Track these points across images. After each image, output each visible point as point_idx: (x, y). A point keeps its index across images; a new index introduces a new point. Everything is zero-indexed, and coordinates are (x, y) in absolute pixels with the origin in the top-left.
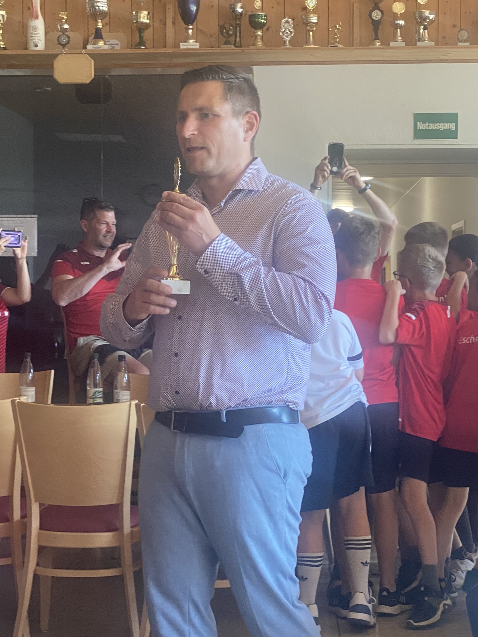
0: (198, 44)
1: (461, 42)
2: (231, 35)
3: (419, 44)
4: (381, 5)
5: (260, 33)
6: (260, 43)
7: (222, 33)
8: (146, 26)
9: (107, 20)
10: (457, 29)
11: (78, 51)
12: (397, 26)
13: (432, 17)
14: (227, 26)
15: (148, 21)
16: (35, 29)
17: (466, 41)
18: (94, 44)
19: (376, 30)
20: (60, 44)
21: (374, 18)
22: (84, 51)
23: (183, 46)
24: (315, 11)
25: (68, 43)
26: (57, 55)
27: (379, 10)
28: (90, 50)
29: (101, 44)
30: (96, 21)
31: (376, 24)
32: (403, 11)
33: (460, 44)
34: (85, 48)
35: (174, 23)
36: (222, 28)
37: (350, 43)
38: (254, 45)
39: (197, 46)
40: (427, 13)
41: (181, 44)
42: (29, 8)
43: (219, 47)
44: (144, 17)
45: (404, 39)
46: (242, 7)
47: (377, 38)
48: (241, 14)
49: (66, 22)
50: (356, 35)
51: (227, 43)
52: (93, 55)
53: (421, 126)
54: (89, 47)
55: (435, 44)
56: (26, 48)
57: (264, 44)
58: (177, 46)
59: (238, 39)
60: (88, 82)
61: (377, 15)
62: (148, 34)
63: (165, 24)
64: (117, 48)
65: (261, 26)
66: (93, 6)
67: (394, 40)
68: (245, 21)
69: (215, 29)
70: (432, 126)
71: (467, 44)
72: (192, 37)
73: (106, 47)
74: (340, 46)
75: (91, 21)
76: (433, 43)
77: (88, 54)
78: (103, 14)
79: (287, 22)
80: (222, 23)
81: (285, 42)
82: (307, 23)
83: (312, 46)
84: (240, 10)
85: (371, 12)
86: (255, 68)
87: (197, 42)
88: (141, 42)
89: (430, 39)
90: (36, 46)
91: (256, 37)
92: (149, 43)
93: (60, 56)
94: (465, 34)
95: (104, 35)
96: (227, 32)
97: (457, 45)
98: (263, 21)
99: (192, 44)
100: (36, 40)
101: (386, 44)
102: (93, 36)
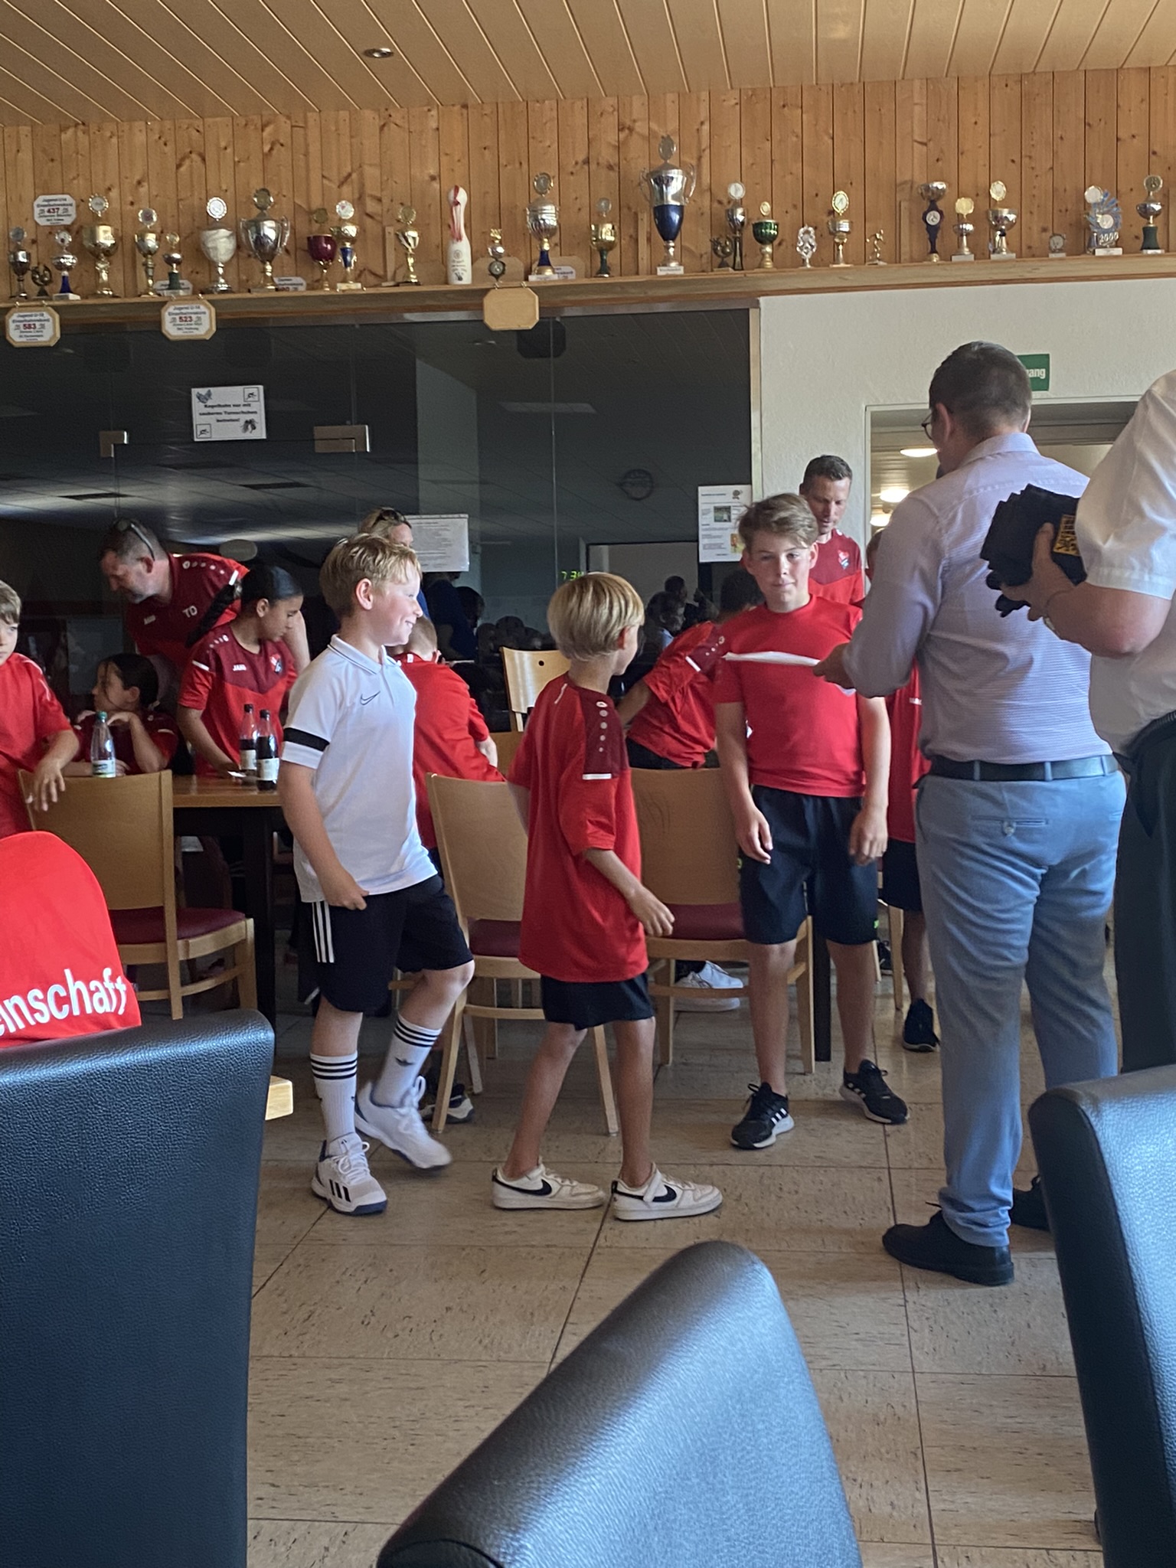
0: (682, 268)
1: (1054, 252)
2: (728, 255)
3: (994, 257)
4: (940, 204)
5: (768, 249)
6: (769, 264)
7: (715, 250)
8: (610, 246)
9: (556, 239)
10: (1050, 233)
11: (516, 284)
12: (961, 233)
13: (1012, 217)
14: (722, 241)
15: (612, 239)
16: (458, 255)
17: (1060, 250)
18: (539, 273)
19: (933, 239)
20: (492, 274)
21: (930, 222)
22: (524, 284)
23: (661, 272)
24: (846, 215)
25: (503, 272)
26: (486, 291)
27: (938, 211)
28: (533, 282)
29: (548, 272)
30: (541, 240)
31: (932, 231)
32: (971, 211)
33: (1052, 256)
34: (526, 279)
35: (649, 240)
36: (715, 243)
37: (896, 259)
38: (761, 266)
39: (681, 271)
40: (1005, 212)
41: (658, 269)
42: (449, 226)
43: (712, 271)
44: (607, 233)
45: (972, 251)
46: (743, 214)
47: (933, 251)
48: (742, 223)
49: (501, 243)
50: (905, 249)
51: (722, 265)
52: (536, 289)
54: (532, 278)
55: (1017, 257)
56: (447, 283)
57: (775, 266)
58: (653, 272)
59: (738, 259)
60: (531, 327)
61: (933, 218)
62: (612, 258)
63: (637, 241)
64: (570, 277)
65: (771, 239)
66: (536, 220)
67: (958, 251)
68: (749, 232)
69: (706, 247)
71: (1063, 255)
72: (675, 259)
73: (556, 277)
74: (881, 263)
75: (535, 242)
76: (1014, 255)
77: (530, 288)
78: (550, 232)
79: (807, 232)
80: (715, 237)
81: (804, 260)
82: (834, 233)
83: (842, 265)
84: (741, 218)
85: (926, 214)
86: (762, 300)
87: (680, 264)
88: (604, 269)
89: (1010, 249)
90: (460, 279)
91: (763, 255)
92: (616, 269)
93: (492, 292)
94: (1058, 241)
95: (551, 260)
96: (723, 251)
97: (1048, 256)
98: (772, 232)
99: (675, 268)
100: (460, 271)
101: (947, 258)
102: (537, 263)
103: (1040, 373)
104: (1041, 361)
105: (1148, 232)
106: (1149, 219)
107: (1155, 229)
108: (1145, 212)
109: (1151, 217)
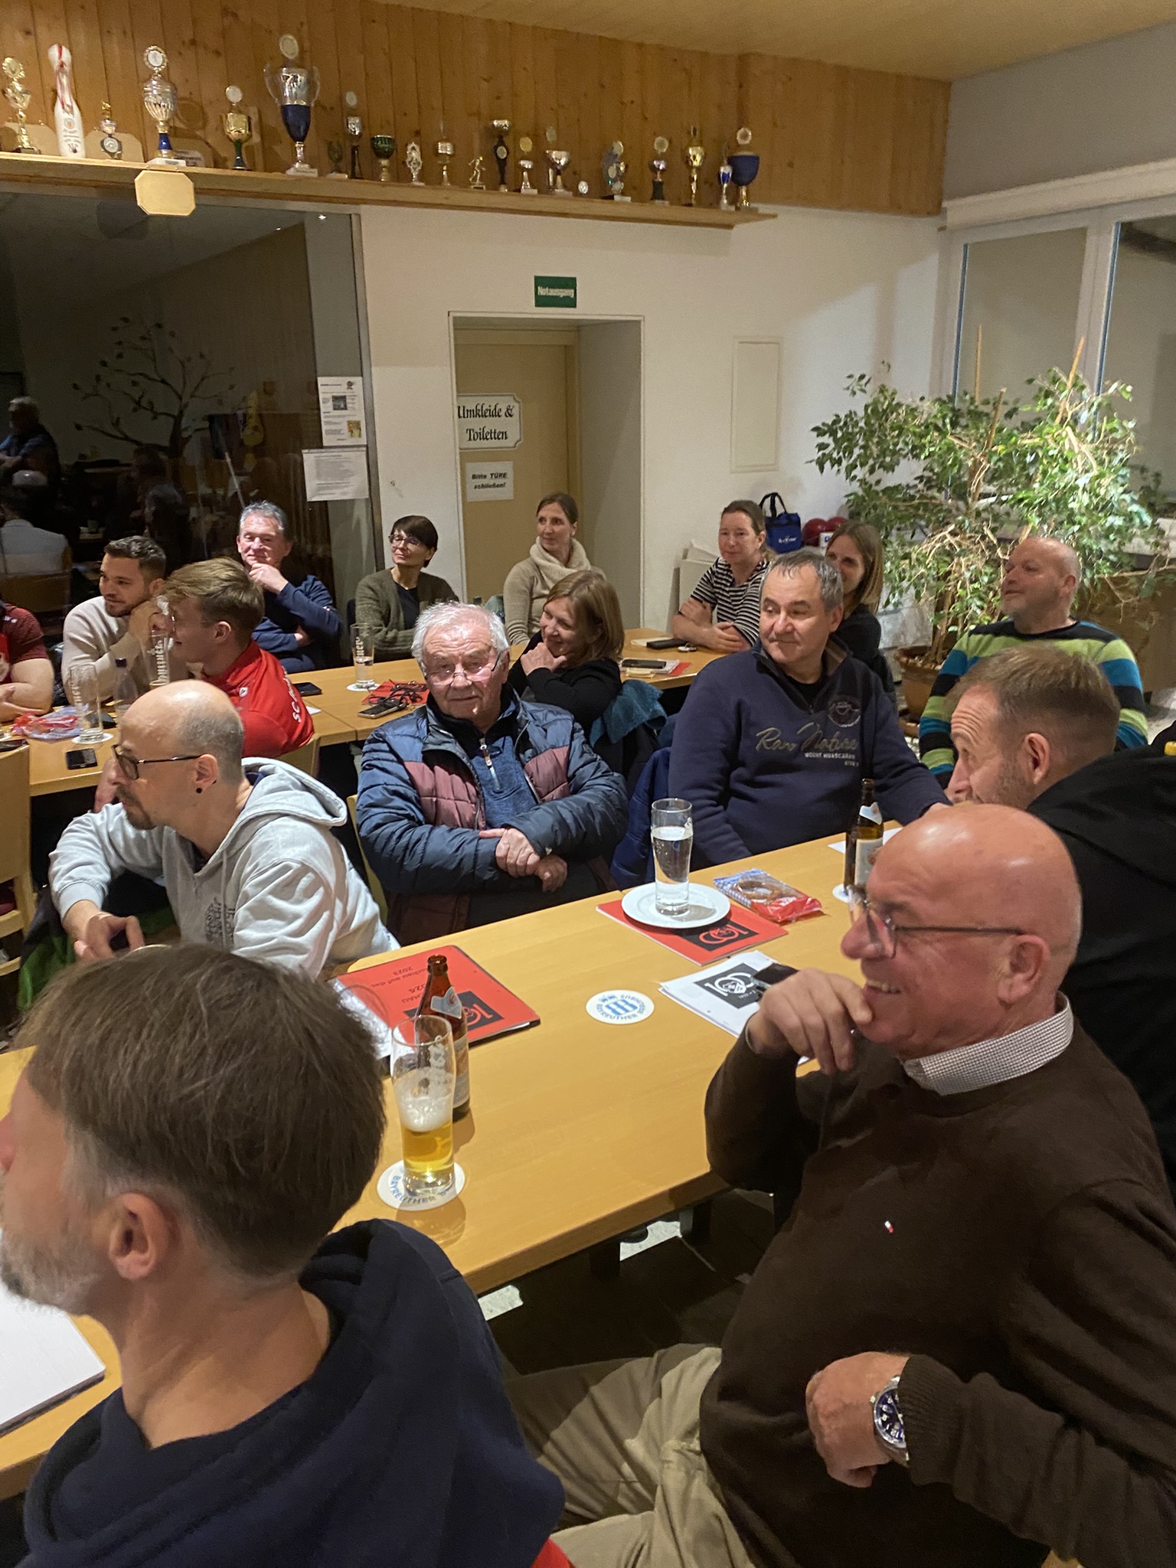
5: (384, 162)
6: (385, 176)
7: (329, 154)
12: (523, 168)
14: (334, 145)
16: (70, 124)
19: (502, 172)
20: (106, 151)
21: (499, 155)
23: (296, 171)
25: (120, 150)
26: (139, 171)
27: (505, 146)
31: (502, 163)
36: (330, 147)
38: (377, 177)
39: (315, 173)
47: (503, 182)
51: (336, 170)
53: (542, 291)
54: (157, 160)
57: (389, 178)
59: (357, 168)
60: (189, 215)
61: (502, 153)
65: (388, 154)
67: (522, 185)
70: (553, 292)
79: (413, 148)
81: (412, 176)
83: (447, 185)
85: (496, 148)
86: (367, 206)
90: (75, 151)
91: (380, 167)
93: (144, 172)
96: (334, 154)
99: (308, 171)
100: (74, 142)
101: (512, 190)
103: (570, 293)
104: (570, 283)
105: (656, 186)
107: (662, 183)
109: (659, 173)
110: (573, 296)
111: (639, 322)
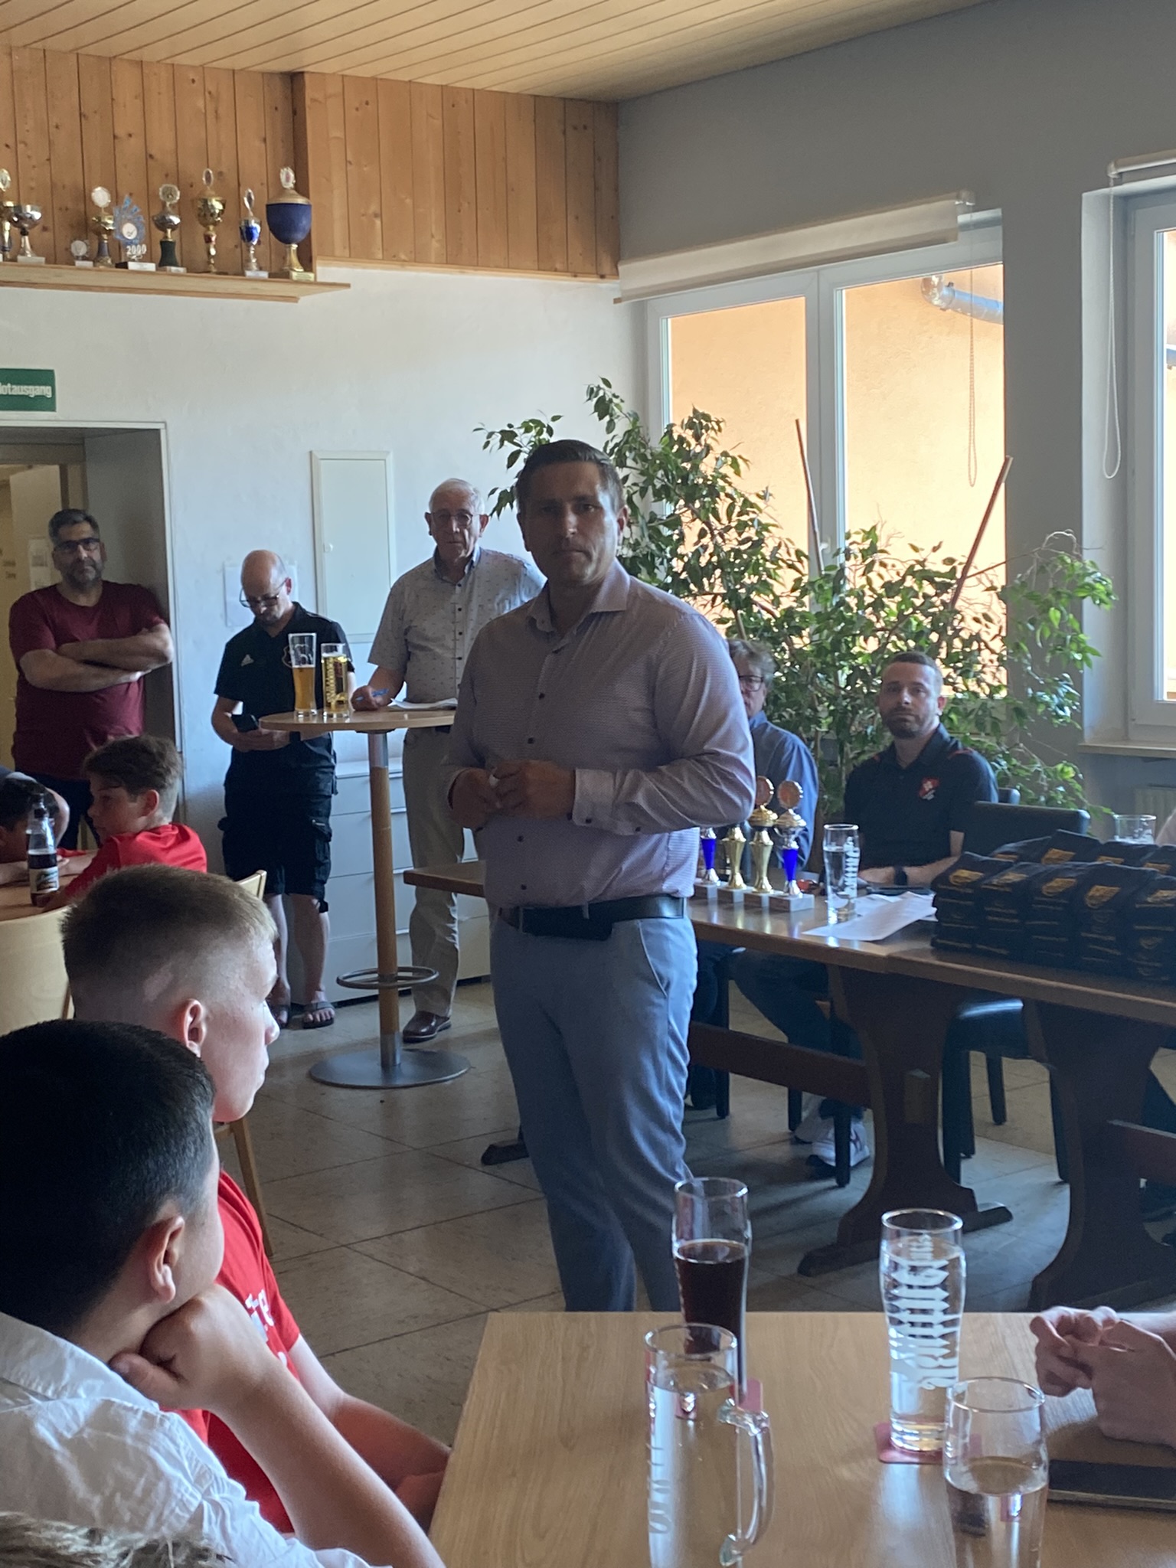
1: (79, 259)
3: (19, 258)
13: (37, 215)
17: (84, 258)
33: (78, 263)
40: (28, 209)
55: (44, 261)
70: (17, 390)
71: (90, 264)
94: (81, 247)
97: (74, 264)
103: (46, 390)
104: (45, 377)
105: (166, 246)
106: (166, 232)
107: (173, 243)
108: (163, 224)
109: (169, 231)
110: (49, 395)
111: (156, 432)
